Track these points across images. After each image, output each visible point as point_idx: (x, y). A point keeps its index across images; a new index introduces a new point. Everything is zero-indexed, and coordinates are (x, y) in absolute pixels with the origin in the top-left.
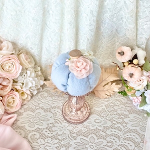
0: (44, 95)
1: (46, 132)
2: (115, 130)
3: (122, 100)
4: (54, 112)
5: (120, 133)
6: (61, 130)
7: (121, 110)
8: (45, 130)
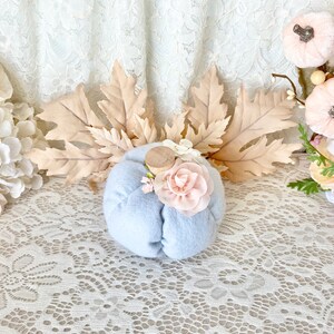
0: (50, 201)
1: (47, 323)
2: (299, 309)
3: (305, 207)
4: (78, 253)
5: (317, 319)
6: (101, 316)
7: (307, 239)
8: (44, 317)
